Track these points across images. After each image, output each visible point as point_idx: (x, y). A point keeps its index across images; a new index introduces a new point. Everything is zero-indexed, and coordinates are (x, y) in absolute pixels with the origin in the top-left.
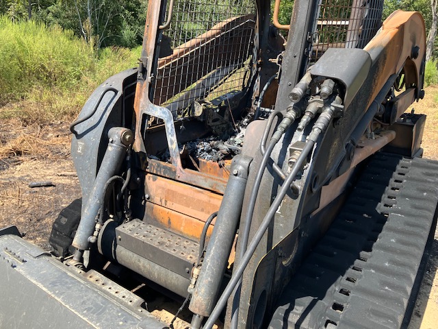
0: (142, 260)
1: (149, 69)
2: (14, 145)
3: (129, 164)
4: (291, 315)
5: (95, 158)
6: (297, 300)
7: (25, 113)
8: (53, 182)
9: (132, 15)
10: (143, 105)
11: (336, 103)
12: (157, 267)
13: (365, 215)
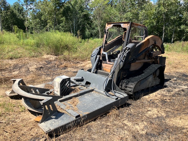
1: (104, 46)
2: (64, 65)
3: (100, 61)
6: (124, 79)
9: (89, 26)
10: (102, 52)
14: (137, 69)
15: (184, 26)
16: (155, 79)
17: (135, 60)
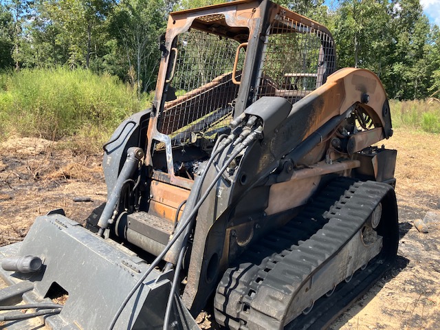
0: (143, 237)
1: (158, 109)
2: (64, 171)
3: (140, 173)
4: (235, 273)
5: (118, 168)
6: (241, 265)
7: (76, 145)
8: (92, 199)
10: (153, 133)
11: (259, 130)
12: (152, 241)
13: (313, 219)
14: (298, 202)
15: (401, 66)
16: (367, 238)
17: (287, 172)
